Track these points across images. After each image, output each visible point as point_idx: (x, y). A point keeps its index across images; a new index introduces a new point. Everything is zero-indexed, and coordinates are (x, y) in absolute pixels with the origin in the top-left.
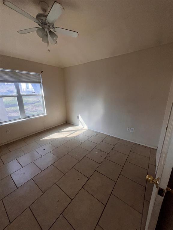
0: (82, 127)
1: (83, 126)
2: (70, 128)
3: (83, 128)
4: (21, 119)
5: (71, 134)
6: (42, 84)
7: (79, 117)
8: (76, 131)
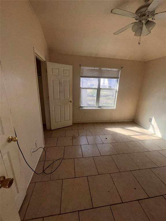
0: (153, 133)
1: (154, 131)
2: (135, 129)
3: (155, 134)
4: (95, 107)
5: (136, 135)
6: (119, 79)
7: (151, 119)
8: (143, 134)
